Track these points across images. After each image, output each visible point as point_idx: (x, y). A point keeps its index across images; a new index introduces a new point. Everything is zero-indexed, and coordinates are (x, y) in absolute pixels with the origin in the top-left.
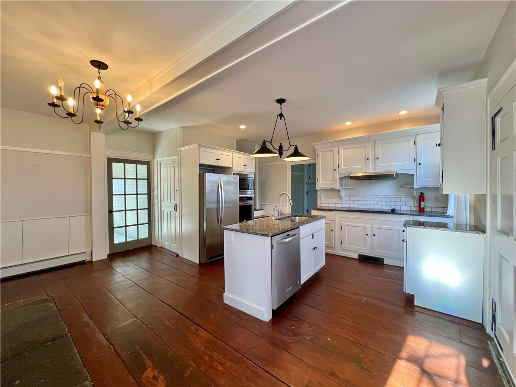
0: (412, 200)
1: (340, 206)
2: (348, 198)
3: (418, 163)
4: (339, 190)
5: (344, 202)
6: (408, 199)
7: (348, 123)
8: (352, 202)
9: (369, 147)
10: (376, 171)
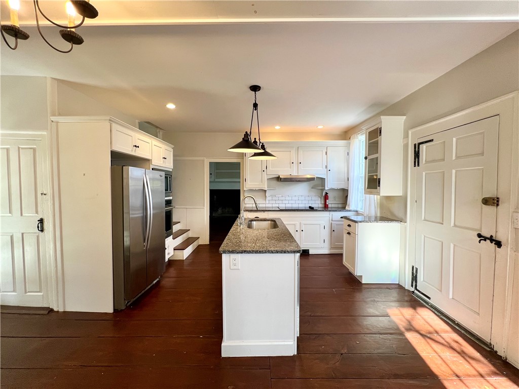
0: (319, 199)
1: (264, 206)
2: (271, 198)
3: (328, 170)
4: (265, 191)
5: (267, 202)
6: (316, 198)
7: (277, 127)
8: (274, 202)
9: (293, 152)
10: (299, 174)
